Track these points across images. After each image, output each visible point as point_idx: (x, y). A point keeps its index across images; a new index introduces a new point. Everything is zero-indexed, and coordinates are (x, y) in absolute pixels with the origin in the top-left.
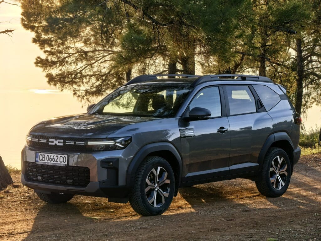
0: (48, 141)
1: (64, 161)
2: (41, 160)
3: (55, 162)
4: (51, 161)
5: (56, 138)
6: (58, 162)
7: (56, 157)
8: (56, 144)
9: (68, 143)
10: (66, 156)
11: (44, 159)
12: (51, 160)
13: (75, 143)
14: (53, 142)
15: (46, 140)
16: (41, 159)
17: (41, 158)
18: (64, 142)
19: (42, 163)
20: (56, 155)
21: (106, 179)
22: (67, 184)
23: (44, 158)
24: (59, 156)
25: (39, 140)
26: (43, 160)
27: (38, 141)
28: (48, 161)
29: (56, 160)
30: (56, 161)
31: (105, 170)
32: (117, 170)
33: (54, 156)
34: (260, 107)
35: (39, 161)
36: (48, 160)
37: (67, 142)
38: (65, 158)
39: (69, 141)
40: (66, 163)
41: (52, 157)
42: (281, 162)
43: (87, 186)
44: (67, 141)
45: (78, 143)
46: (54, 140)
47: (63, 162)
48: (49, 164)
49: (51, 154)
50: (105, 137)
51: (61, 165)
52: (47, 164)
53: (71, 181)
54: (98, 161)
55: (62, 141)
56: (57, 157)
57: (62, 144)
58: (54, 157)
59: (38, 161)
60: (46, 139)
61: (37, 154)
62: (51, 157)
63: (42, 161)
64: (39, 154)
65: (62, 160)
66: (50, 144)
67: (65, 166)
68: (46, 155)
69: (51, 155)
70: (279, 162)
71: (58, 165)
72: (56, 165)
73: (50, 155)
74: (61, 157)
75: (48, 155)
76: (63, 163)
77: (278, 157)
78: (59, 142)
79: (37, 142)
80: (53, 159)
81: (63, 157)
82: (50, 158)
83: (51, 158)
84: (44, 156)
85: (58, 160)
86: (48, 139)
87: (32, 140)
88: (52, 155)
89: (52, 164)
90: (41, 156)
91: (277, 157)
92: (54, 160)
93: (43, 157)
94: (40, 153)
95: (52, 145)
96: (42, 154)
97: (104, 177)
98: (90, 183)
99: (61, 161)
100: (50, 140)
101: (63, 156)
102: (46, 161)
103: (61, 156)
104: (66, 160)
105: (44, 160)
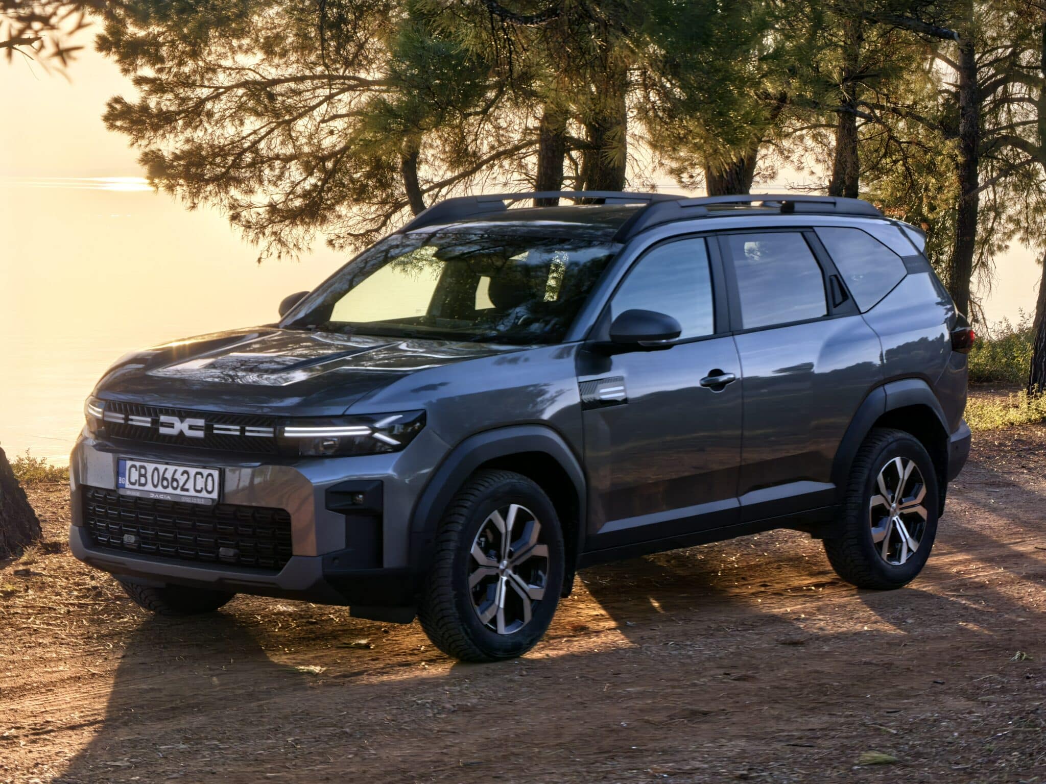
0: (156, 422)
1: (210, 489)
2: (133, 484)
3: (178, 492)
4: (165, 487)
5: (183, 415)
6: (187, 490)
7: (182, 474)
8: (181, 433)
9: (220, 429)
10: (216, 473)
11: (143, 480)
12: (165, 483)
13: (243, 431)
14: (171, 426)
15: (149, 419)
16: (133, 480)
17: (135, 476)
18: (208, 429)
19: (138, 494)
20: (181, 469)
21: (343, 546)
22: (218, 562)
23: (145, 476)
24: (193, 471)
25: (127, 419)
26: (140, 485)
27: (122, 421)
28: (155, 486)
29: (181, 484)
30: (183, 489)
31: (341, 519)
32: (378, 517)
33: (176, 471)
34: (839, 298)
35: (128, 485)
36: (155, 483)
37: (216, 426)
38: (210, 478)
39: (224, 423)
40: (215, 495)
41: (169, 475)
42: (906, 478)
43: (281, 569)
44: (217, 422)
45: (252, 431)
46: (175, 420)
47: (204, 492)
48: (161, 497)
49: (167, 464)
50: (338, 411)
51: (199, 502)
52: (152, 496)
53: (231, 552)
54: (317, 489)
55: (201, 422)
56: (186, 475)
57: (200, 434)
58: (177, 476)
59: (123, 487)
60: (149, 415)
61: (121, 462)
62: (166, 476)
63: (137, 487)
64: (129, 463)
65: (200, 484)
66: (163, 430)
67: (210, 503)
68: (150, 467)
69: (166, 469)
70: (901, 477)
71: (188, 500)
72: (183, 500)
73: (162, 468)
74: (199, 476)
75: (156, 469)
76: (204, 494)
77: (898, 460)
78: (191, 427)
79: (121, 424)
80: (174, 479)
81: (205, 475)
82: (164, 479)
83: (167, 479)
84: (143, 471)
85: (190, 485)
86: (157, 416)
87: (106, 419)
88: (171, 468)
89: (169, 498)
90: (133, 470)
91: (894, 462)
92: (175, 484)
93: (141, 475)
94: (132, 459)
95: (170, 437)
96: (138, 464)
97: (338, 540)
98: (292, 558)
99: (198, 488)
100: (163, 418)
101: (206, 472)
102: (149, 487)
103: (198, 473)
104: (213, 484)
105: (144, 485)
